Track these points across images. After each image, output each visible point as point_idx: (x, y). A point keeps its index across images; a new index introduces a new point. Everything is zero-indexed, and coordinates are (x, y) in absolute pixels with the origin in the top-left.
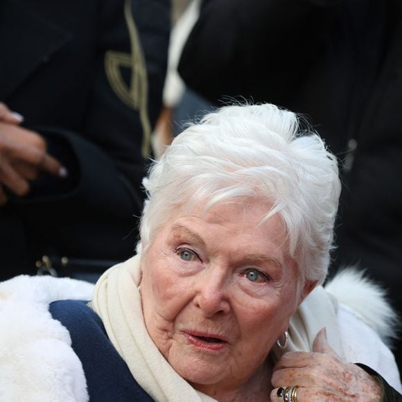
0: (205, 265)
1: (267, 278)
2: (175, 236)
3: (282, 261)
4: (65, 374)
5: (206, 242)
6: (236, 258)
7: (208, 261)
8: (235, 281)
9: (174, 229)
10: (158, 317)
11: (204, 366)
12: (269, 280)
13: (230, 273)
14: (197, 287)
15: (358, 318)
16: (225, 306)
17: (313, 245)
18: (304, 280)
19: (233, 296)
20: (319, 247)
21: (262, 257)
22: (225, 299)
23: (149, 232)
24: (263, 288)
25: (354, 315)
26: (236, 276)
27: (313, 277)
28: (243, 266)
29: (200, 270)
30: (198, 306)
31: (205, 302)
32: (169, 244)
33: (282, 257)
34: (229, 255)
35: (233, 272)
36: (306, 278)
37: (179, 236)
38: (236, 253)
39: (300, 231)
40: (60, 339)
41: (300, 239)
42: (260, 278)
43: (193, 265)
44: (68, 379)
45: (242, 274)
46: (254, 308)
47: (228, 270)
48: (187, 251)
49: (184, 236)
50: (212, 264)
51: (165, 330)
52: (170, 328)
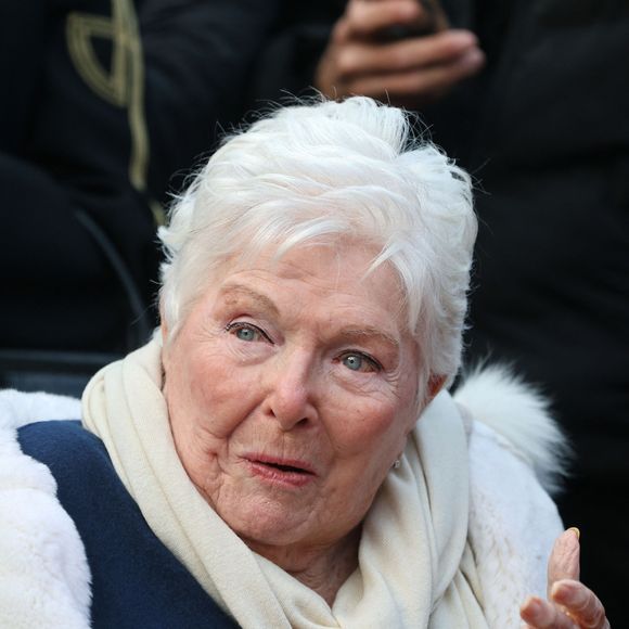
0: (277, 348)
1: (375, 365)
2: (228, 303)
3: (398, 338)
4: (46, 542)
5: (280, 306)
6: (329, 333)
7: (282, 340)
8: (327, 371)
9: (226, 291)
10: (205, 434)
12: (379, 369)
13: (318, 359)
14: (267, 382)
16: (310, 411)
17: (443, 314)
18: (429, 373)
19: (324, 396)
21: (369, 329)
22: (312, 401)
23: (177, 306)
24: (370, 381)
25: (495, 439)
26: (327, 363)
27: (441, 369)
28: (338, 347)
29: (270, 354)
31: (282, 404)
32: (217, 317)
33: (397, 332)
34: (317, 328)
35: (324, 356)
36: (431, 371)
37: (235, 302)
38: (328, 325)
42: (365, 365)
43: (257, 347)
45: (337, 360)
46: (358, 411)
47: (315, 352)
48: (248, 328)
49: (243, 301)
50: (289, 344)
51: (214, 455)
52: (222, 452)
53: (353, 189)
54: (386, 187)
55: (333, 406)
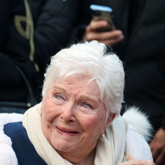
0: (66, 102)
1: (91, 107)
2: (54, 91)
4: (7, 159)
7: (67, 100)
8: (78, 108)
9: (54, 87)
11: (65, 143)
15: (136, 131)
16: (73, 118)
17: (112, 97)
19: (77, 114)
20: (114, 98)
22: (73, 115)
25: (134, 130)
26: (79, 106)
28: (82, 102)
29: (64, 103)
30: (62, 118)
37: (56, 90)
39: (105, 90)
40: (6, 143)
41: (105, 93)
42: (88, 107)
43: (60, 101)
44: (9, 162)
47: (75, 103)
48: (59, 96)
49: (58, 91)
51: (49, 127)
52: (51, 126)
53: (84, 62)
54: (94, 62)
55: (80, 117)
